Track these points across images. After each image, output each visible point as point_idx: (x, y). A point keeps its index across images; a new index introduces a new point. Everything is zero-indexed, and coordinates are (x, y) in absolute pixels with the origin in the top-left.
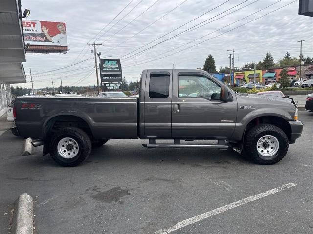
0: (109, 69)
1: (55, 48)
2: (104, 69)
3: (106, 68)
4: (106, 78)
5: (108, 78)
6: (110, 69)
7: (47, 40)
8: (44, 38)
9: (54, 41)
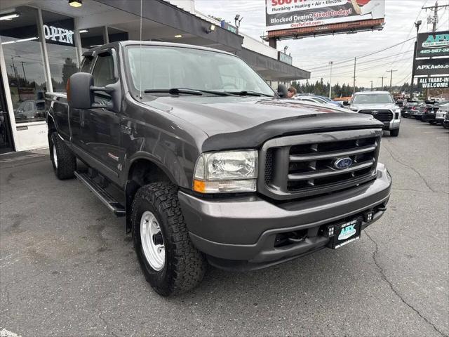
0: (434, 51)
1: (361, 24)
2: (422, 52)
3: (427, 49)
4: (423, 67)
5: (428, 67)
6: (436, 51)
7: (354, 13)
8: (350, 11)
9: (363, 12)
